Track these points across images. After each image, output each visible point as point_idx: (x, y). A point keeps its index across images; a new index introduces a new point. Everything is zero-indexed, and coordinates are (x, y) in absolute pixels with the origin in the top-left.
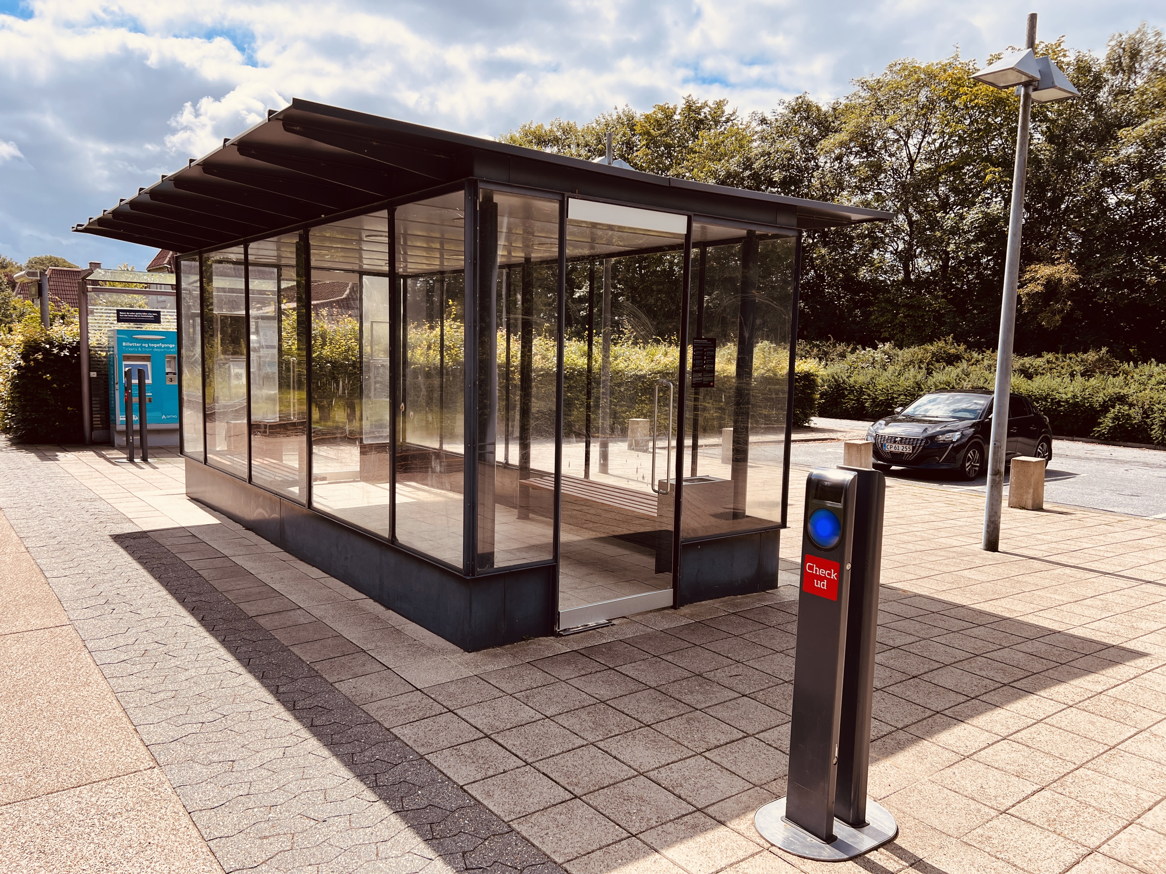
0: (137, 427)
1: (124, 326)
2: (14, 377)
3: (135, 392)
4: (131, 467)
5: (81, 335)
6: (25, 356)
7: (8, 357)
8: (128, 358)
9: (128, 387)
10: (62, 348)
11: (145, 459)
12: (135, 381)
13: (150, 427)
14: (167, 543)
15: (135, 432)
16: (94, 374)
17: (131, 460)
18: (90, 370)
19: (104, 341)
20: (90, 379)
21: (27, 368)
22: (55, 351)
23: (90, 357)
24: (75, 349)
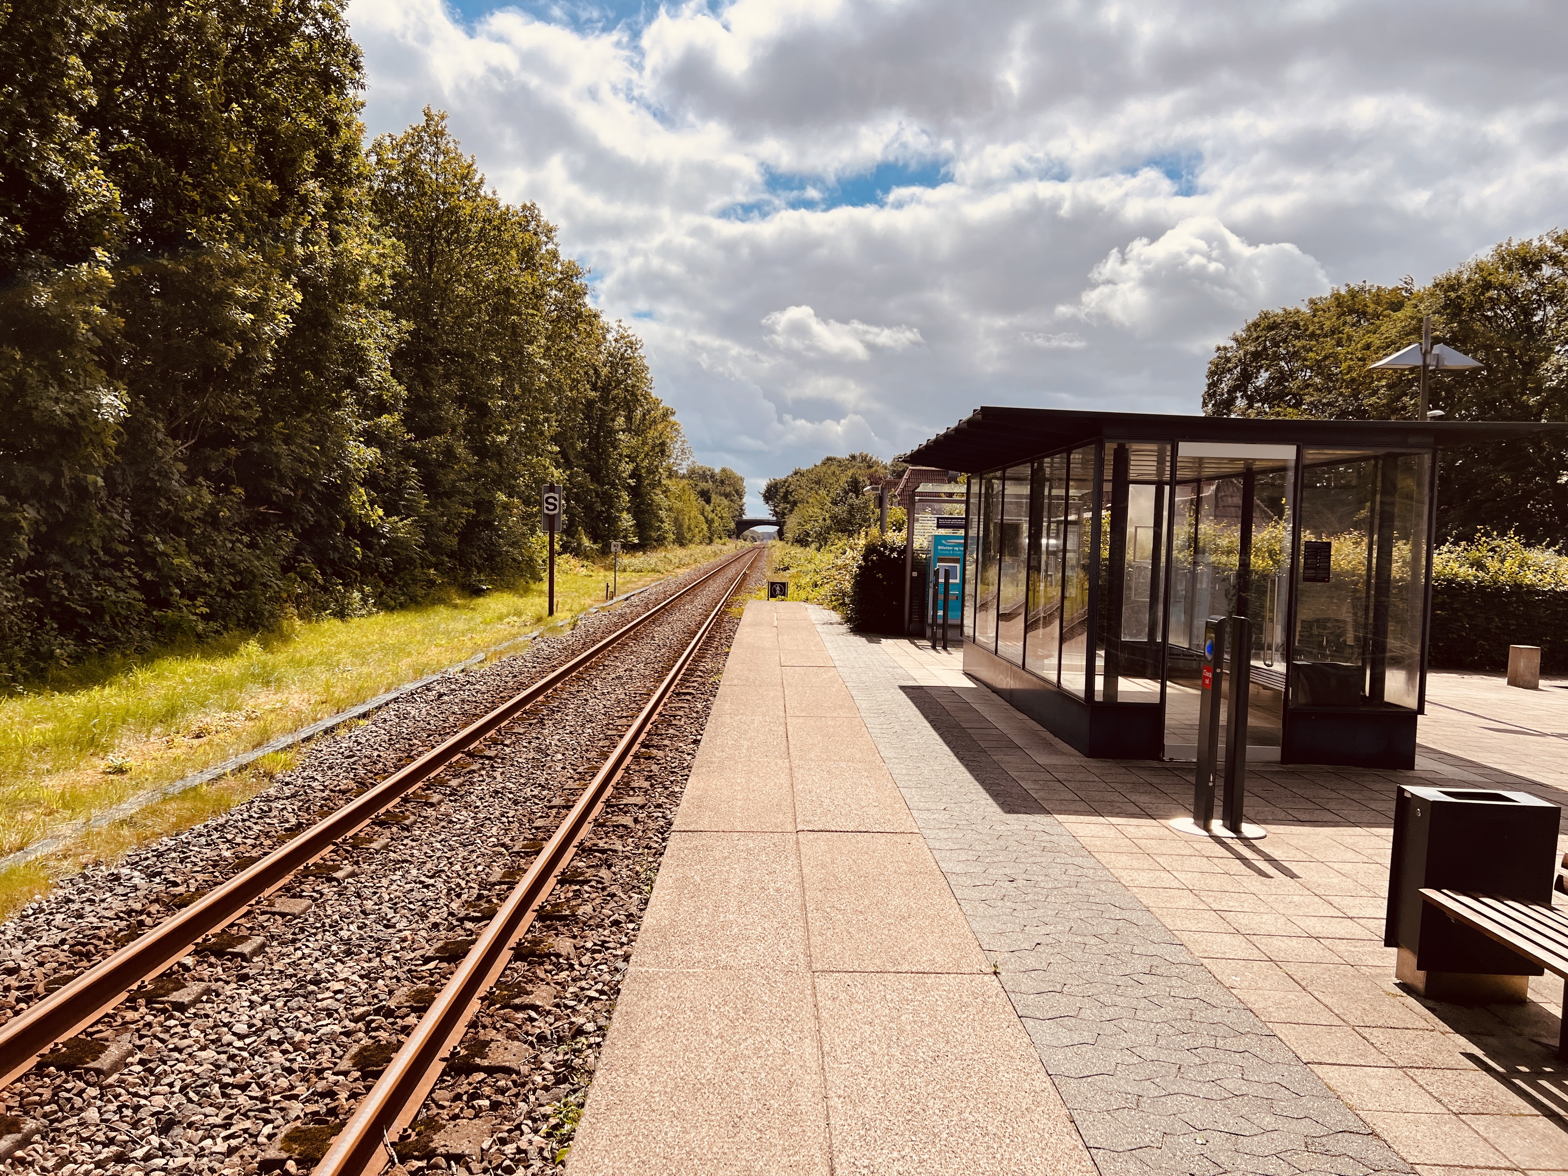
0: (940, 621)
1: (942, 532)
2: (856, 575)
3: (941, 589)
4: (933, 652)
5: (907, 540)
6: (865, 558)
7: (854, 558)
8: (941, 560)
9: (937, 583)
10: (892, 550)
11: (945, 648)
12: (942, 580)
13: (950, 622)
14: (933, 693)
15: (938, 626)
16: (915, 574)
17: (934, 647)
18: (912, 570)
19: (925, 544)
20: (912, 577)
21: (866, 567)
22: (887, 552)
23: (913, 557)
24: (902, 552)
